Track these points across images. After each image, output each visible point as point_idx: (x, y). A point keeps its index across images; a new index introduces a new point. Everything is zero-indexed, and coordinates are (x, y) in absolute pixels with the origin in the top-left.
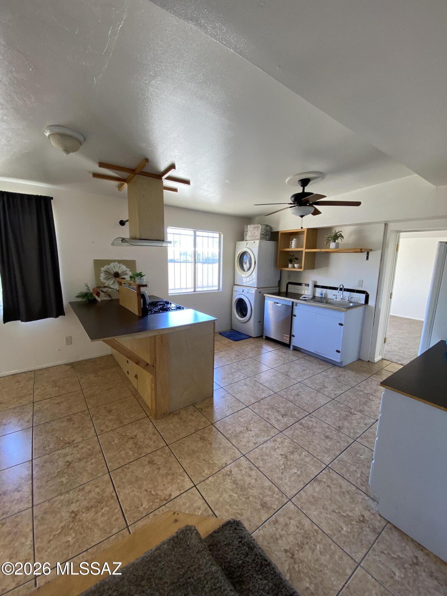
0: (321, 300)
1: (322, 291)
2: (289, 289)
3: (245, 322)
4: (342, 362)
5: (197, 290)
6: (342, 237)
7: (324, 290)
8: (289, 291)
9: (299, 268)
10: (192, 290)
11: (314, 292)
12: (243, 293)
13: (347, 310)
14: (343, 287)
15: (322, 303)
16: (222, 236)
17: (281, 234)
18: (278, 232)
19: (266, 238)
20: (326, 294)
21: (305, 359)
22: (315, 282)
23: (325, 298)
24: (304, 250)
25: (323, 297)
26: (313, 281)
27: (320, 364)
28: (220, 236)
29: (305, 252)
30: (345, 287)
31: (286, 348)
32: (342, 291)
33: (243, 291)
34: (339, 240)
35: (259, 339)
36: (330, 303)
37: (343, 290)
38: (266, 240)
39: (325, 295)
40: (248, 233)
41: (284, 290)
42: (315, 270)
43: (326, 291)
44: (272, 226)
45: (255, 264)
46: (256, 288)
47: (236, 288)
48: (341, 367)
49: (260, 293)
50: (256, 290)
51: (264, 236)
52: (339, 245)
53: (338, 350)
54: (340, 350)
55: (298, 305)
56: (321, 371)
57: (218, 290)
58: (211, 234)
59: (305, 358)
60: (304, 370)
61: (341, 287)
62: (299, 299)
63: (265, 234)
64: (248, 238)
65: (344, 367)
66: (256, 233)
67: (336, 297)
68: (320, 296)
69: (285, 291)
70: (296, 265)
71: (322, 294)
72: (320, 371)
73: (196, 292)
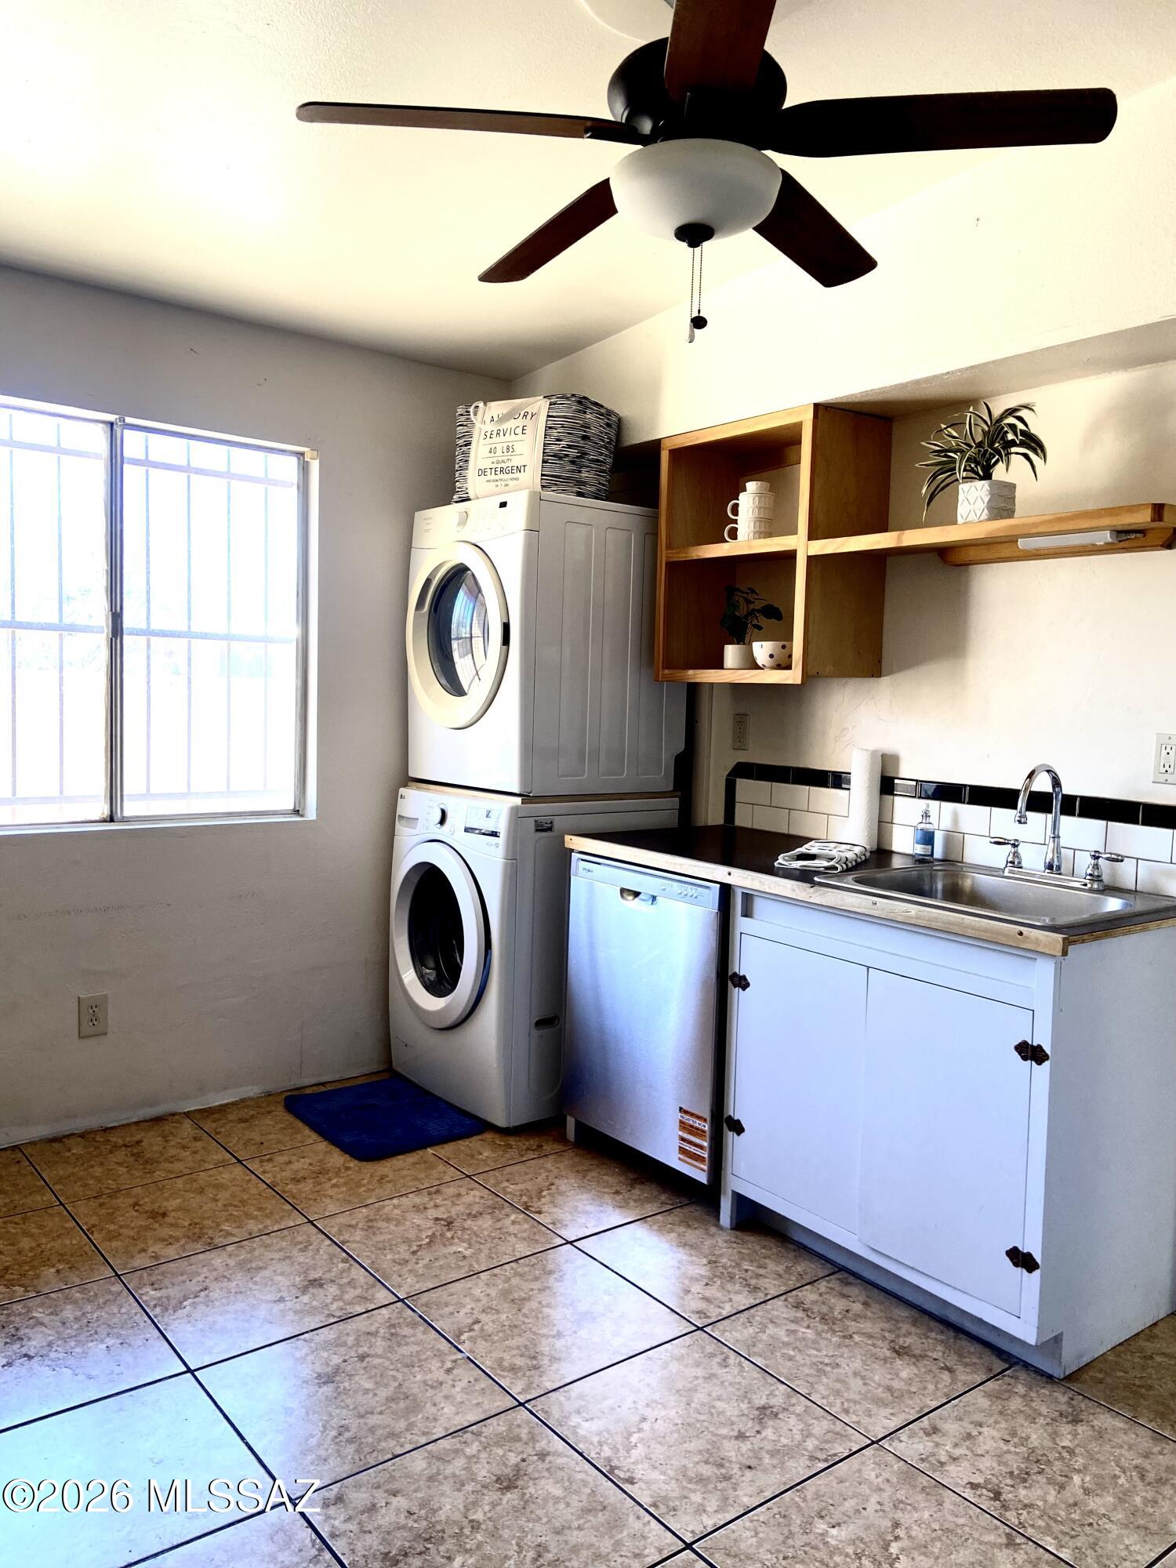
0: (920, 878)
1: (926, 815)
2: (738, 807)
3: (449, 1022)
4: (1057, 1340)
5: (130, 809)
6: (1033, 444)
7: (944, 814)
8: (740, 821)
9: (779, 667)
10: (102, 809)
11: (882, 823)
12: (442, 833)
13: (1067, 943)
14: (1056, 782)
15: (921, 893)
16: (315, 467)
17: (677, 454)
18: (656, 445)
19: (582, 483)
20: (954, 839)
21: (798, 1305)
22: (884, 756)
23: (952, 862)
24: (802, 545)
25: (938, 853)
26: (874, 753)
27: (900, 1352)
28: (304, 469)
29: (810, 558)
30: (1068, 789)
31: (695, 1211)
32: (1050, 817)
33: (442, 821)
34: (1013, 470)
35: (533, 1142)
36: (976, 899)
37: (1056, 805)
38: (580, 494)
39: (948, 840)
40: (473, 446)
41: (711, 813)
42: (885, 681)
43: (955, 818)
44: (623, 409)
45: (506, 640)
46: (518, 800)
47: (413, 801)
48: (1050, 1378)
49: (541, 828)
50: (514, 810)
51: (564, 469)
52: (1012, 499)
53: (1025, 1249)
54: (1033, 1246)
55: (759, 905)
56: (893, 1424)
57: (296, 812)
58: (248, 461)
59: (809, 1295)
60: (765, 1413)
61: (1042, 784)
62: (770, 870)
63: (573, 453)
64: (472, 482)
65: (1071, 1378)
66: (518, 448)
67: (1016, 854)
68: (919, 849)
69: (721, 821)
70: (762, 650)
71: (928, 838)
72: (882, 1422)
73: (125, 820)
